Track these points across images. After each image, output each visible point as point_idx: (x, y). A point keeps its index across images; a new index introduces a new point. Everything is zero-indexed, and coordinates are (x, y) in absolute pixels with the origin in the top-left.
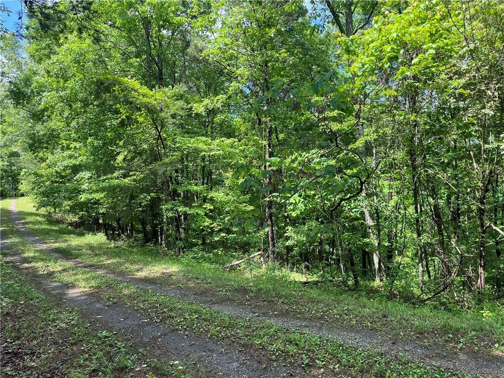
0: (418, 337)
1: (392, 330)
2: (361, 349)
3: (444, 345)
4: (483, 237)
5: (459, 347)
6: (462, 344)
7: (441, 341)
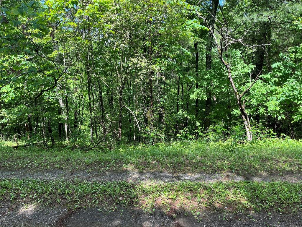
0: (86, 168)
1: (72, 167)
2: (51, 181)
3: (99, 170)
4: (121, 112)
5: (106, 169)
6: (108, 167)
7: (97, 168)
